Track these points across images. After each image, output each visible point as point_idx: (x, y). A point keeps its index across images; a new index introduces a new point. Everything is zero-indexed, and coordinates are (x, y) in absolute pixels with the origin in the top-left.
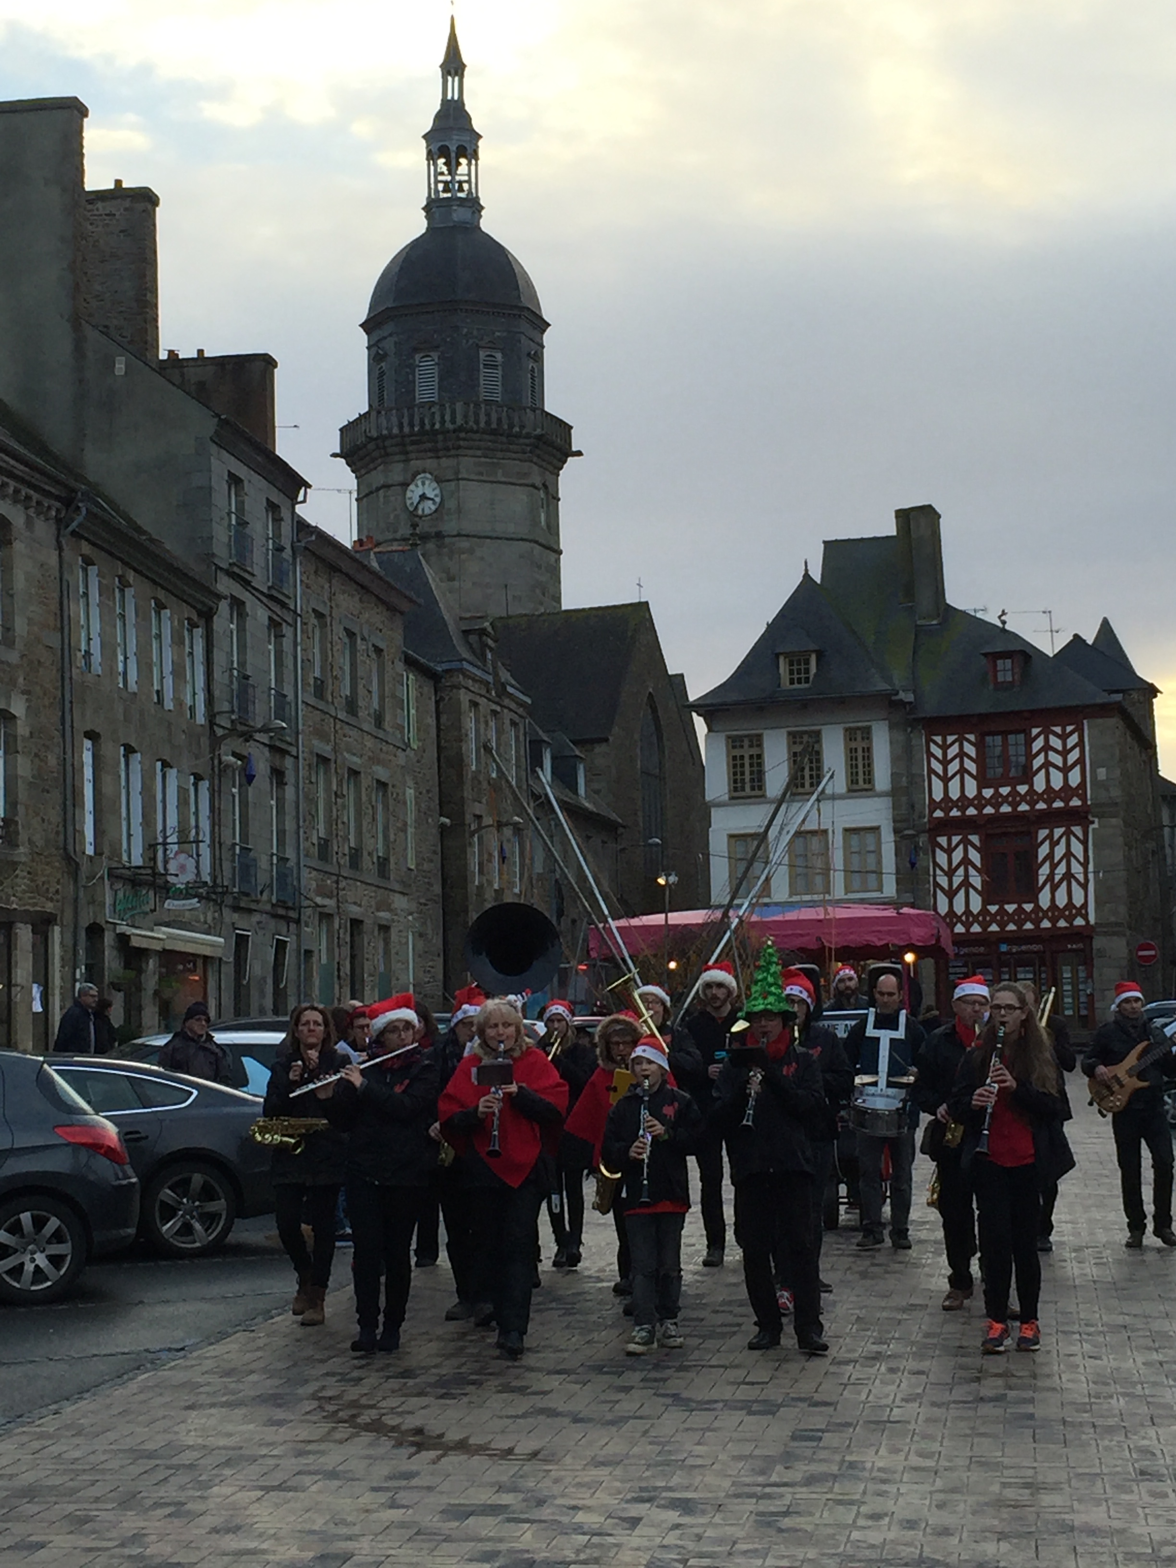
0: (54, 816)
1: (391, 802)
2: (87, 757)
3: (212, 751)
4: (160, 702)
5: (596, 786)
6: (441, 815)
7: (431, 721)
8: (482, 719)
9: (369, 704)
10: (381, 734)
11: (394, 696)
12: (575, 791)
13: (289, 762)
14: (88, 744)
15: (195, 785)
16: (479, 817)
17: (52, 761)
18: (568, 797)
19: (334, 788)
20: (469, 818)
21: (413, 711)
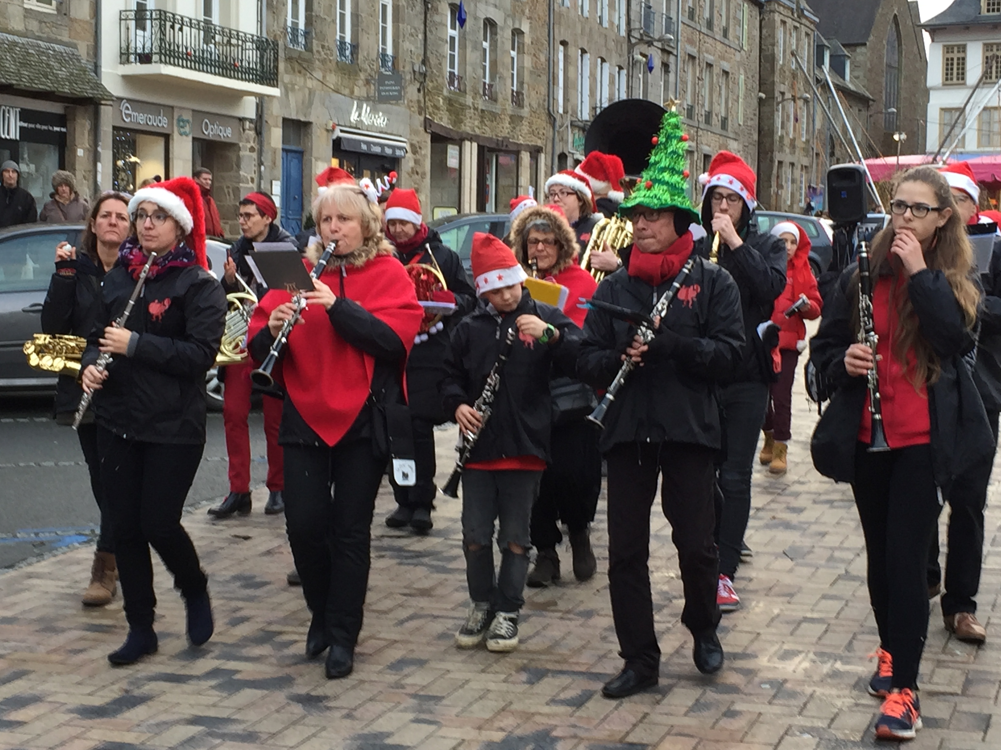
0: (543, 90)
1: (731, 83)
2: (561, 56)
3: (629, 53)
4: (601, 23)
5: (856, 74)
6: (760, 91)
7: (757, 33)
8: (788, 32)
9: (720, 23)
10: (726, 42)
11: (735, 18)
12: (843, 78)
13: (672, 59)
14: (561, 48)
15: (619, 73)
16: (783, 94)
17: (543, 58)
18: (839, 81)
19: (698, 75)
20: (777, 94)
21: (746, 27)
